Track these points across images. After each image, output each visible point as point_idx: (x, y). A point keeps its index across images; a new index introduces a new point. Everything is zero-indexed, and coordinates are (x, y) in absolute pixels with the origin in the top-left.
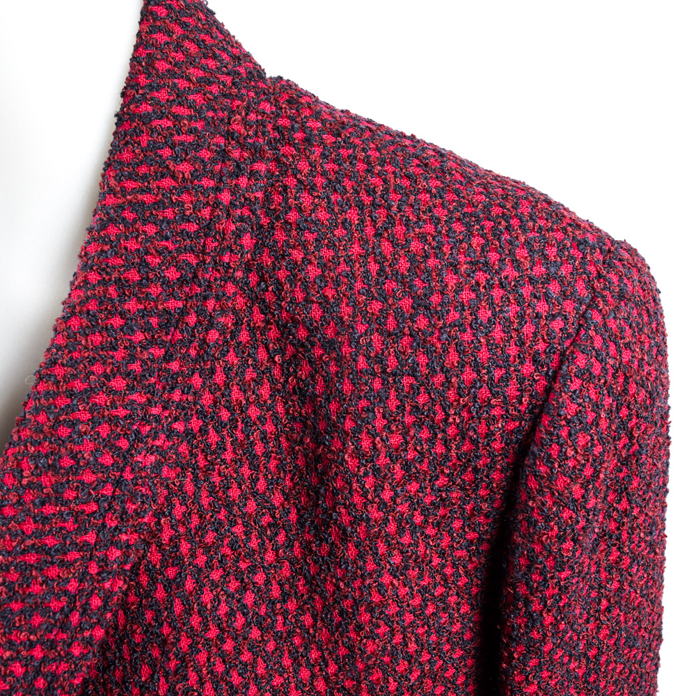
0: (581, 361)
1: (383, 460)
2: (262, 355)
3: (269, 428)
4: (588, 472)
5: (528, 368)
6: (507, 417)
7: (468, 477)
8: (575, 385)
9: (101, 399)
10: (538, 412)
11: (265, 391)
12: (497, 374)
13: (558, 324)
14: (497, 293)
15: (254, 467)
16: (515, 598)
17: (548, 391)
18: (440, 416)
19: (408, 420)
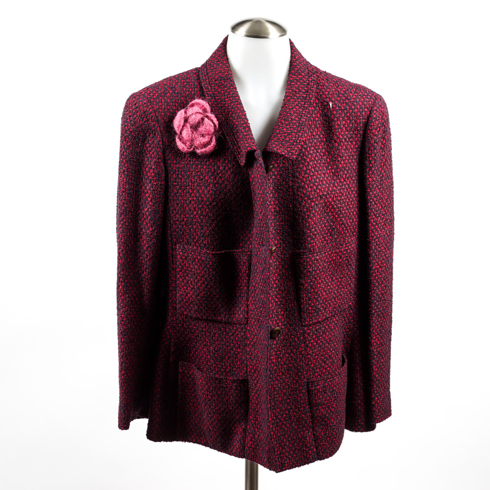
0: (375, 108)
1: (342, 126)
2: (318, 108)
3: (319, 122)
4: (378, 129)
5: (366, 110)
6: (363, 119)
7: (356, 132)
8: (375, 112)
9: (294, 109)
10: (369, 117)
11: (318, 115)
12: (361, 110)
13: (370, 103)
14: (359, 97)
15: (317, 129)
16: (366, 157)
17: (370, 114)
18: (351, 118)
19: (346, 118)
